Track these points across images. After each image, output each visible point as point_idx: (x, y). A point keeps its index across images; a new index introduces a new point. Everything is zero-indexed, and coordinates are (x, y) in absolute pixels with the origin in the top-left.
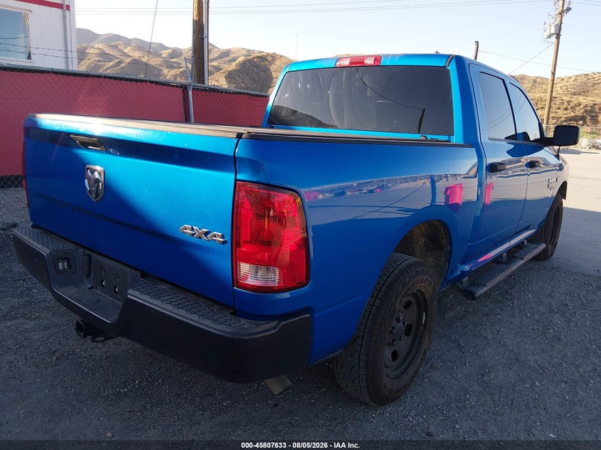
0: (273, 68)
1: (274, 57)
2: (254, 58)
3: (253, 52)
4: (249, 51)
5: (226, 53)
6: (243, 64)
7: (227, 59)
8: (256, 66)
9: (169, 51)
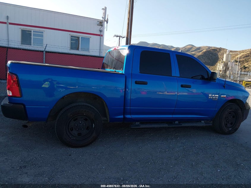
0: (219, 54)
1: (220, 49)
2: (211, 50)
3: (211, 47)
4: (209, 47)
5: (199, 48)
6: (205, 53)
7: (199, 51)
8: (211, 54)
9: (175, 49)
